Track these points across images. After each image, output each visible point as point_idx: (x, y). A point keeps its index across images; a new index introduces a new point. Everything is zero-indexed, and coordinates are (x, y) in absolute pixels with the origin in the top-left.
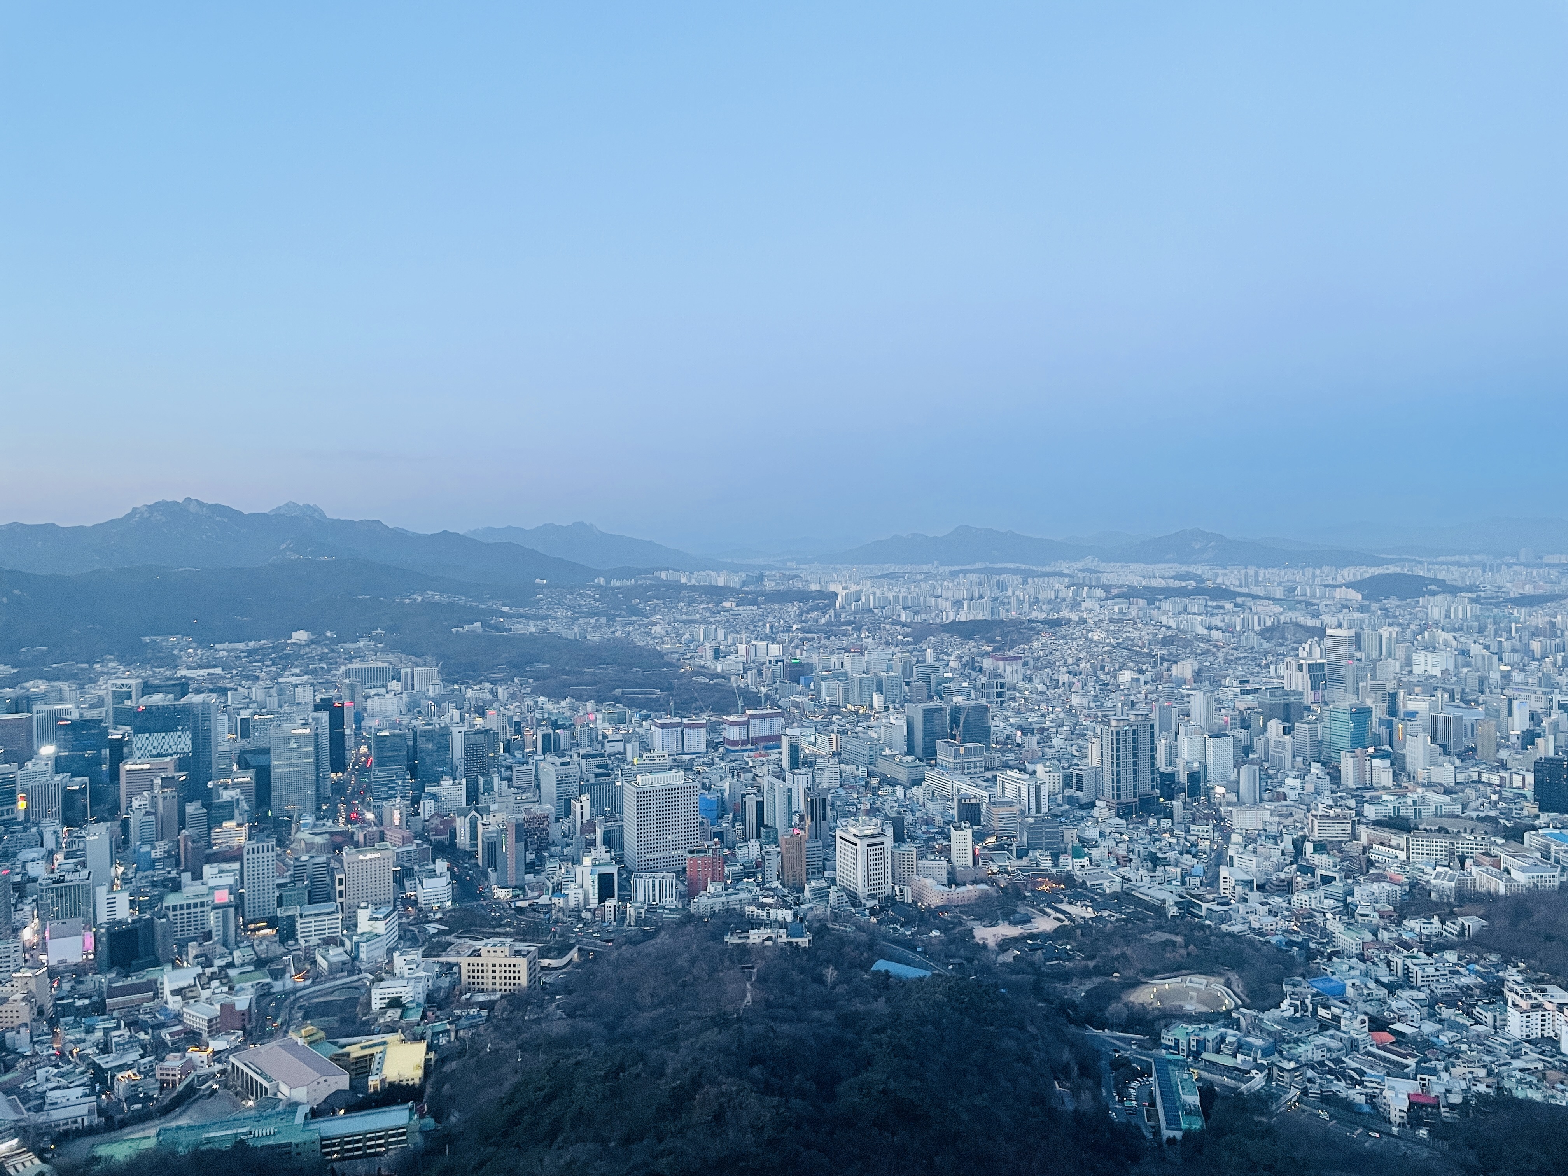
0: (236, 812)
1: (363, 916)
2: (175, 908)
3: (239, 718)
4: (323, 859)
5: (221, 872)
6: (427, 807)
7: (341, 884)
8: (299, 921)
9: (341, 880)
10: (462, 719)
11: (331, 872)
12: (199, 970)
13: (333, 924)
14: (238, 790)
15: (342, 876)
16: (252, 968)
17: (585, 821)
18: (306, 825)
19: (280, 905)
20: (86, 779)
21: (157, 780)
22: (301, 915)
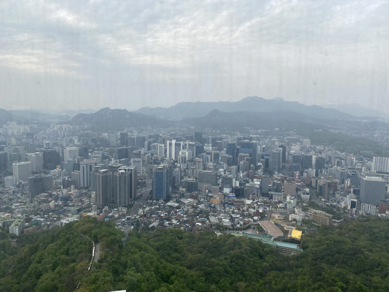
0: (261, 168)
1: (288, 198)
2: (248, 187)
3: (262, 147)
4: (279, 182)
5: (257, 181)
6: (305, 175)
7: (283, 189)
8: (274, 195)
10: (315, 154)
11: (281, 186)
12: (252, 201)
13: (281, 198)
14: (261, 163)
15: (283, 187)
17: (348, 186)
18: (276, 174)
19: (269, 191)
20: (232, 156)
21: (245, 158)
22: (274, 194)
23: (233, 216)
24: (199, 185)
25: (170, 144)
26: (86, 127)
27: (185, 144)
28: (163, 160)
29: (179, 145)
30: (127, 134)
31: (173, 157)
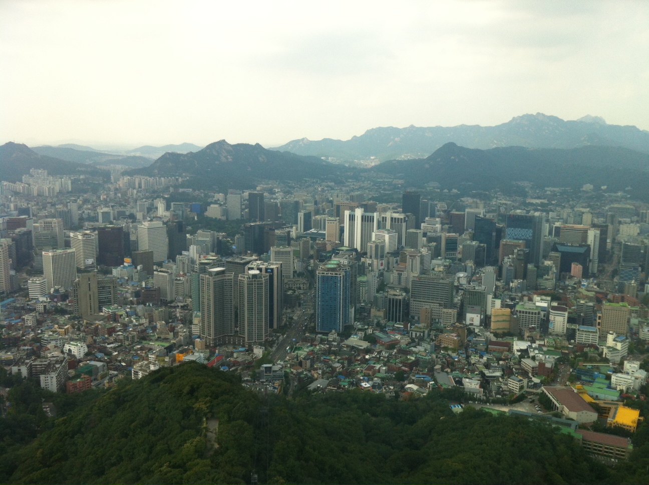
0: (550, 272)
1: (610, 338)
2: (520, 312)
3: (554, 226)
4: (591, 304)
5: (541, 300)
7: (599, 319)
8: (577, 332)
9: (600, 317)
11: (595, 312)
12: (529, 343)
13: (594, 338)
14: (552, 262)
15: (600, 315)
16: (553, 349)
18: (584, 285)
20: (485, 245)
21: (516, 251)
22: (579, 330)
23: (487, 373)
24: (413, 304)
25: (352, 218)
26: (180, 180)
27: (383, 218)
28: (335, 251)
29: (372, 219)
30: (261, 196)
31: (358, 245)
